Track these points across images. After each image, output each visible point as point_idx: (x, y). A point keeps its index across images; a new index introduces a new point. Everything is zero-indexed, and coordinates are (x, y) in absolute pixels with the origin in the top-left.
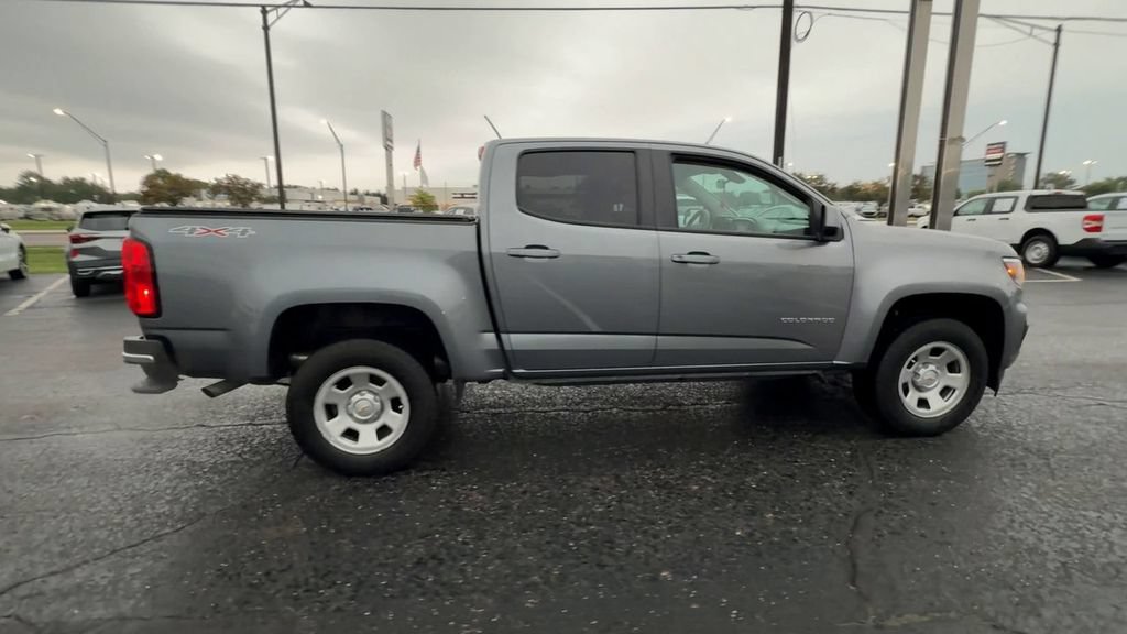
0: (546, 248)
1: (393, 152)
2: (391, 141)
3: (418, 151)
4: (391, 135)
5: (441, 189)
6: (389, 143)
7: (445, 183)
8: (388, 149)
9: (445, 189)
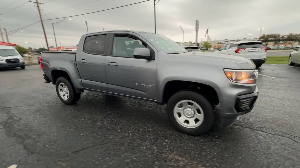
0: (85, 60)
1: (198, 31)
2: (198, 28)
3: (208, 30)
4: (198, 27)
5: (213, 41)
6: (197, 29)
7: (215, 39)
8: (197, 31)
9: (215, 41)
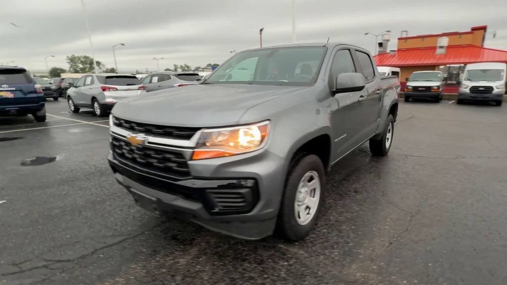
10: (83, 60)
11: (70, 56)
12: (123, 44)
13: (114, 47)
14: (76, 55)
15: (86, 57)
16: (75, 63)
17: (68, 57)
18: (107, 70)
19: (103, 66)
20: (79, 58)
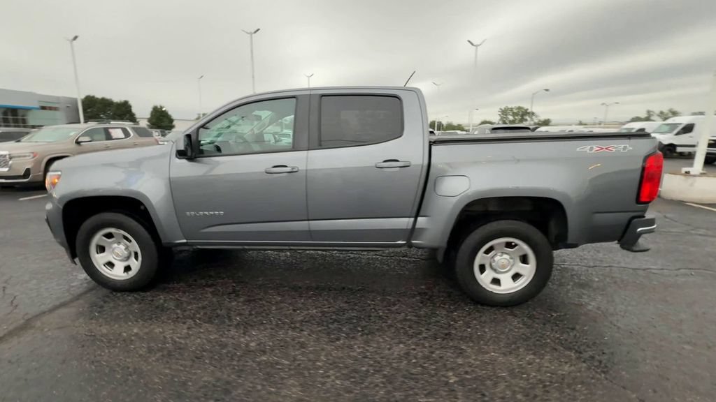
10: (515, 111)
11: (503, 108)
12: (547, 90)
13: (534, 94)
14: (510, 106)
15: (519, 108)
16: (506, 115)
17: (501, 109)
18: (540, 121)
19: (536, 116)
20: (512, 109)
